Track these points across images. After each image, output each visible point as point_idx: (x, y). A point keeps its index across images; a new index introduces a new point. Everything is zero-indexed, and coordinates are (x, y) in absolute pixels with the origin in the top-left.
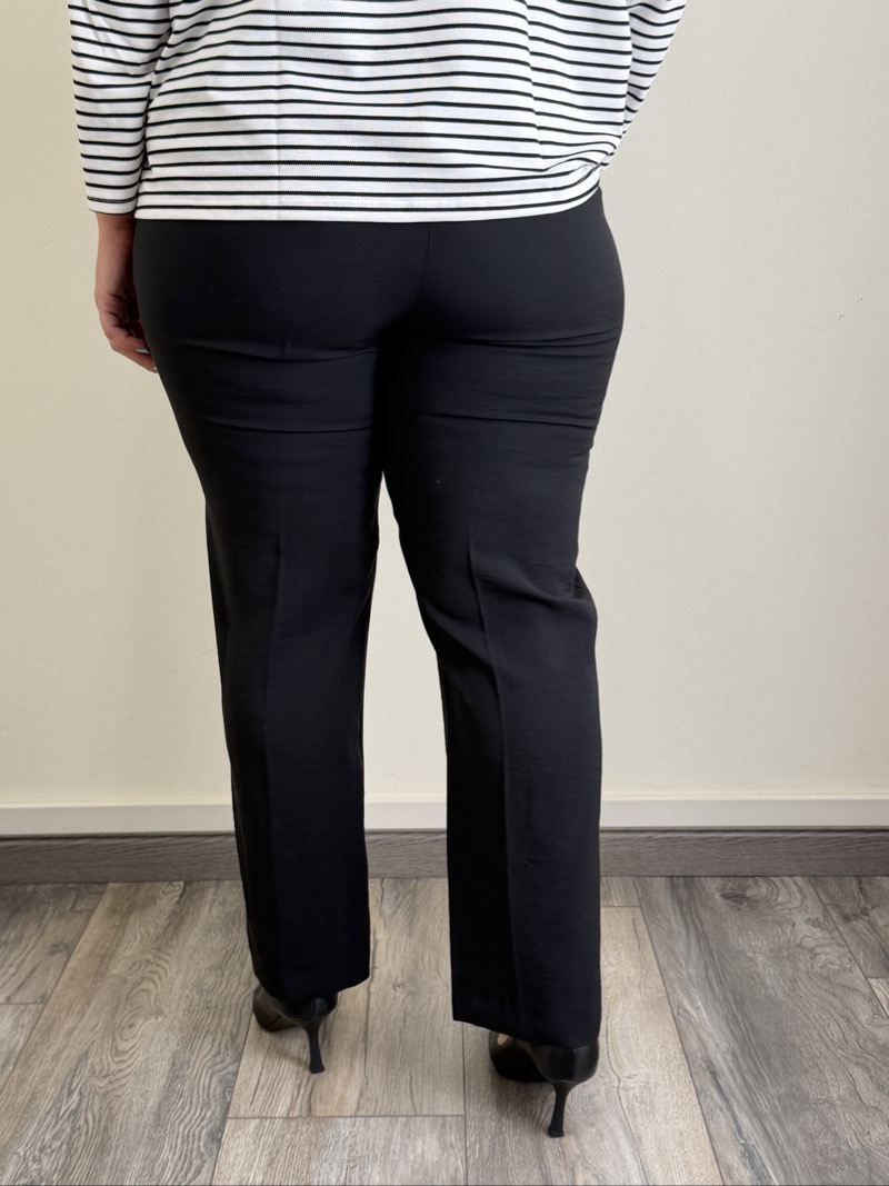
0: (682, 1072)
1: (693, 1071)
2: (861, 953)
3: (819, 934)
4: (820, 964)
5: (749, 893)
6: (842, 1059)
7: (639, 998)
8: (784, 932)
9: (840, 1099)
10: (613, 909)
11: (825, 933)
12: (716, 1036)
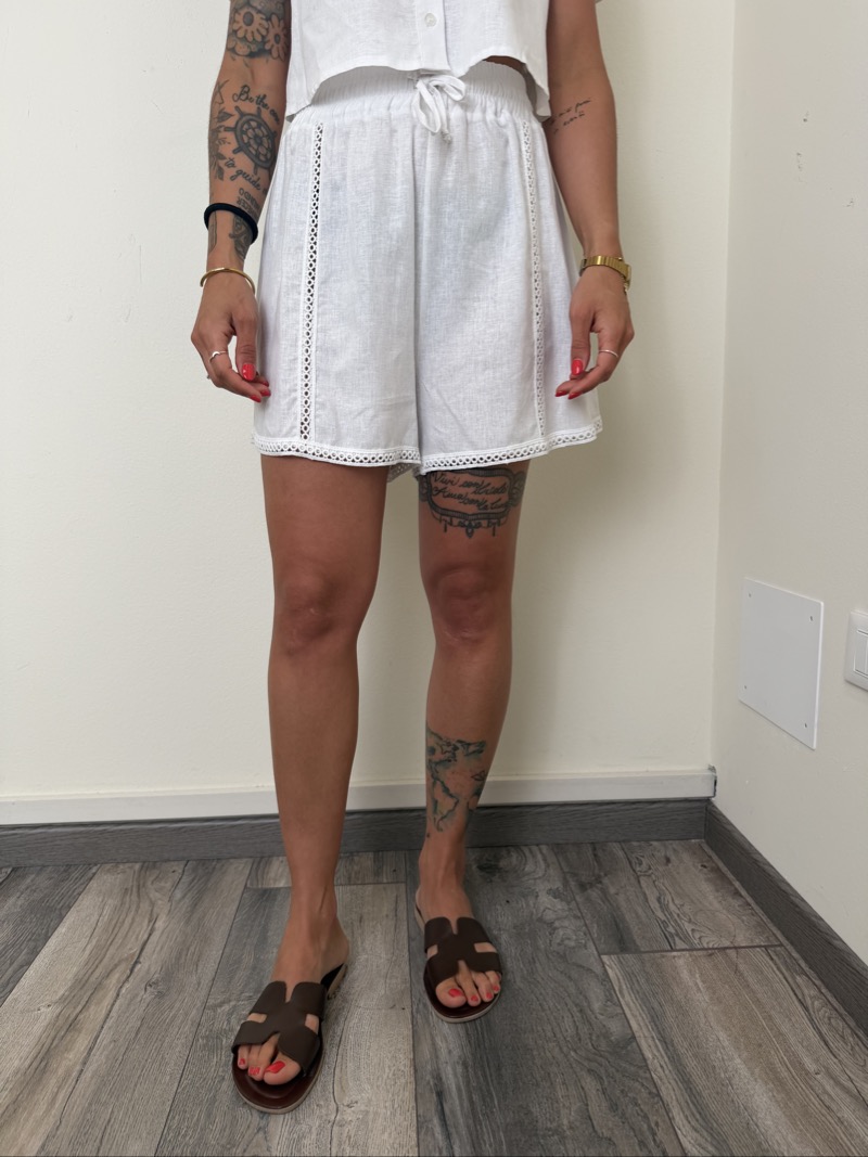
0: (407, 1094)
1: (420, 1091)
2: (595, 925)
3: (559, 905)
4: (558, 941)
5: (502, 864)
6: (574, 1065)
7: (383, 992)
8: (528, 905)
9: (571, 1128)
10: (381, 886)
11: (564, 903)
12: (450, 1038)
